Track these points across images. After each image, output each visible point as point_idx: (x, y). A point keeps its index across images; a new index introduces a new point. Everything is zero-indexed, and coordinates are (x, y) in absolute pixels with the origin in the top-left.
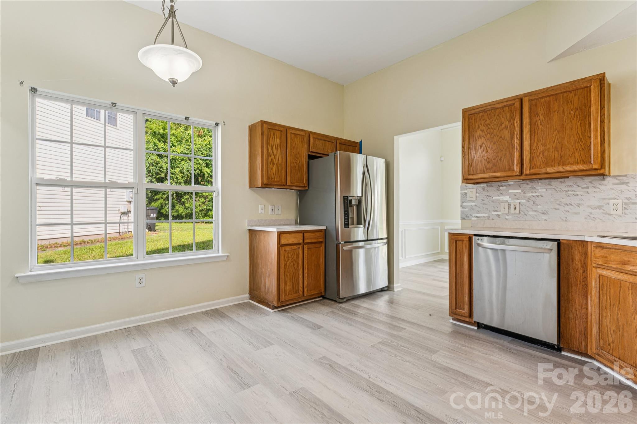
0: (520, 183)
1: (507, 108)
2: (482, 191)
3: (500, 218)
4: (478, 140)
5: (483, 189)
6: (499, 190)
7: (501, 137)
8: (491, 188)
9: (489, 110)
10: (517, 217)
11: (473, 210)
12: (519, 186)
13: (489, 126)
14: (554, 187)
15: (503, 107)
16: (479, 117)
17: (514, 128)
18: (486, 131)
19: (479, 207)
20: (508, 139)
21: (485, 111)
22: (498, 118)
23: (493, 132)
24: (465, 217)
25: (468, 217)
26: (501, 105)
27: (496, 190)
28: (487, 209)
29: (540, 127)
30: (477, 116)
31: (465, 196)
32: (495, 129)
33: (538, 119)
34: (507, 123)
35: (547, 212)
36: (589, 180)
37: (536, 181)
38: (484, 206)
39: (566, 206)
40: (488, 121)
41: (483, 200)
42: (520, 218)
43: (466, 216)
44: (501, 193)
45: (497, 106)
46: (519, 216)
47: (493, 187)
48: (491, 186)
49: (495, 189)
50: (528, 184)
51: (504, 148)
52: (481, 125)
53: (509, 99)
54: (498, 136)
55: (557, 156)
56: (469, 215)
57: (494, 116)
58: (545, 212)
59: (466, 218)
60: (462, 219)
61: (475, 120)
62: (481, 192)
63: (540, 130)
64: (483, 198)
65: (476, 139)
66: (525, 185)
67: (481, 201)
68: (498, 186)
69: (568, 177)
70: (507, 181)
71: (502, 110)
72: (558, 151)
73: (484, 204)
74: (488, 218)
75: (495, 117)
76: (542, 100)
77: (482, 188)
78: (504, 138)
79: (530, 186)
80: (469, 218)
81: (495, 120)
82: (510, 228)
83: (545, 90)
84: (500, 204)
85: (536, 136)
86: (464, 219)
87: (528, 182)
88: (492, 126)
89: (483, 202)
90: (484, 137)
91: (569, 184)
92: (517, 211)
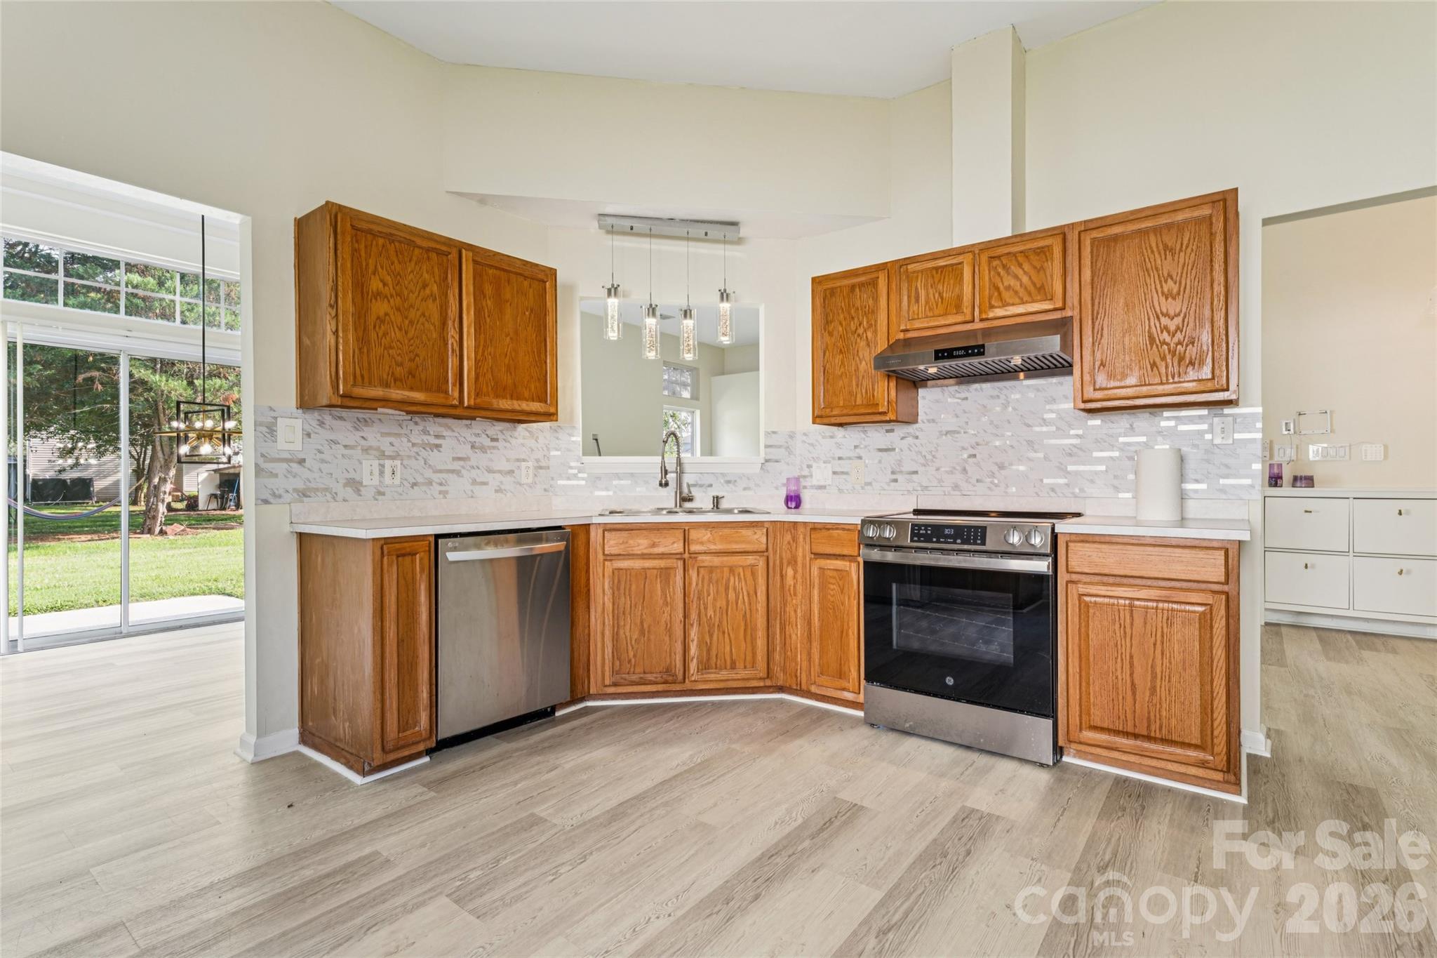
0: (401, 418)
1: (433, 256)
2: (318, 427)
3: (361, 495)
4: (373, 301)
5: (321, 424)
6: (358, 430)
7: (423, 314)
8: (340, 423)
9: (400, 242)
10: (397, 492)
11: (294, 477)
12: (400, 425)
13: (399, 277)
14: (457, 435)
15: (428, 250)
16: (377, 245)
17: (447, 302)
18: (394, 288)
19: (309, 469)
20: (437, 323)
21: (390, 238)
22: (417, 268)
23: (408, 296)
24: (270, 496)
25: (280, 496)
26: (425, 244)
27: (351, 429)
28: (332, 474)
29: (488, 320)
30: (372, 241)
31: (267, 435)
32: (412, 291)
33: (484, 304)
34: (435, 288)
35: (446, 482)
36: (500, 428)
37: (431, 419)
38: (323, 466)
39: (473, 471)
40: (397, 267)
41: (320, 452)
42: (401, 494)
43: (274, 495)
44: (363, 437)
45: (419, 241)
46: (400, 490)
47: (345, 420)
48: (341, 418)
49: (348, 425)
50: (416, 423)
51: (429, 340)
52: (382, 268)
53: (435, 237)
54: (418, 310)
55: (510, 381)
56: (281, 491)
57: (410, 261)
58: (444, 481)
59: (272, 501)
60: (260, 502)
61: (366, 247)
62: (316, 431)
63: (488, 327)
64: (320, 447)
65: (369, 297)
66: (411, 425)
67: (316, 454)
68: (356, 420)
69: (473, 418)
70: (376, 409)
71: (426, 256)
72: (511, 374)
73: (323, 461)
74: (334, 498)
75: (413, 264)
76: (491, 271)
77: (319, 420)
78: (430, 318)
79: (421, 428)
80: (282, 500)
81: (412, 271)
82: (387, 519)
83: (491, 254)
84: (361, 463)
85: (482, 335)
86: (266, 502)
87: (417, 419)
88: (406, 282)
89: (319, 456)
90: (389, 301)
91: (477, 432)
92: (397, 481)
